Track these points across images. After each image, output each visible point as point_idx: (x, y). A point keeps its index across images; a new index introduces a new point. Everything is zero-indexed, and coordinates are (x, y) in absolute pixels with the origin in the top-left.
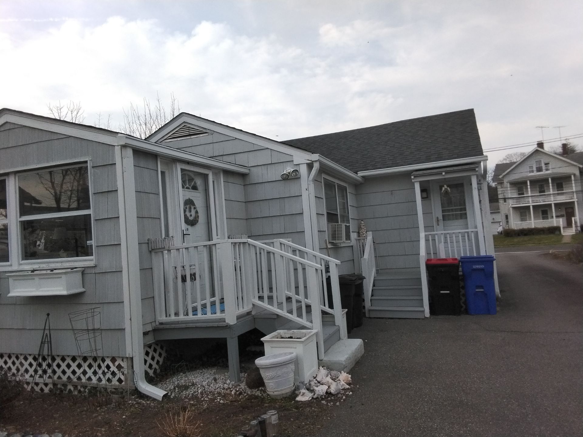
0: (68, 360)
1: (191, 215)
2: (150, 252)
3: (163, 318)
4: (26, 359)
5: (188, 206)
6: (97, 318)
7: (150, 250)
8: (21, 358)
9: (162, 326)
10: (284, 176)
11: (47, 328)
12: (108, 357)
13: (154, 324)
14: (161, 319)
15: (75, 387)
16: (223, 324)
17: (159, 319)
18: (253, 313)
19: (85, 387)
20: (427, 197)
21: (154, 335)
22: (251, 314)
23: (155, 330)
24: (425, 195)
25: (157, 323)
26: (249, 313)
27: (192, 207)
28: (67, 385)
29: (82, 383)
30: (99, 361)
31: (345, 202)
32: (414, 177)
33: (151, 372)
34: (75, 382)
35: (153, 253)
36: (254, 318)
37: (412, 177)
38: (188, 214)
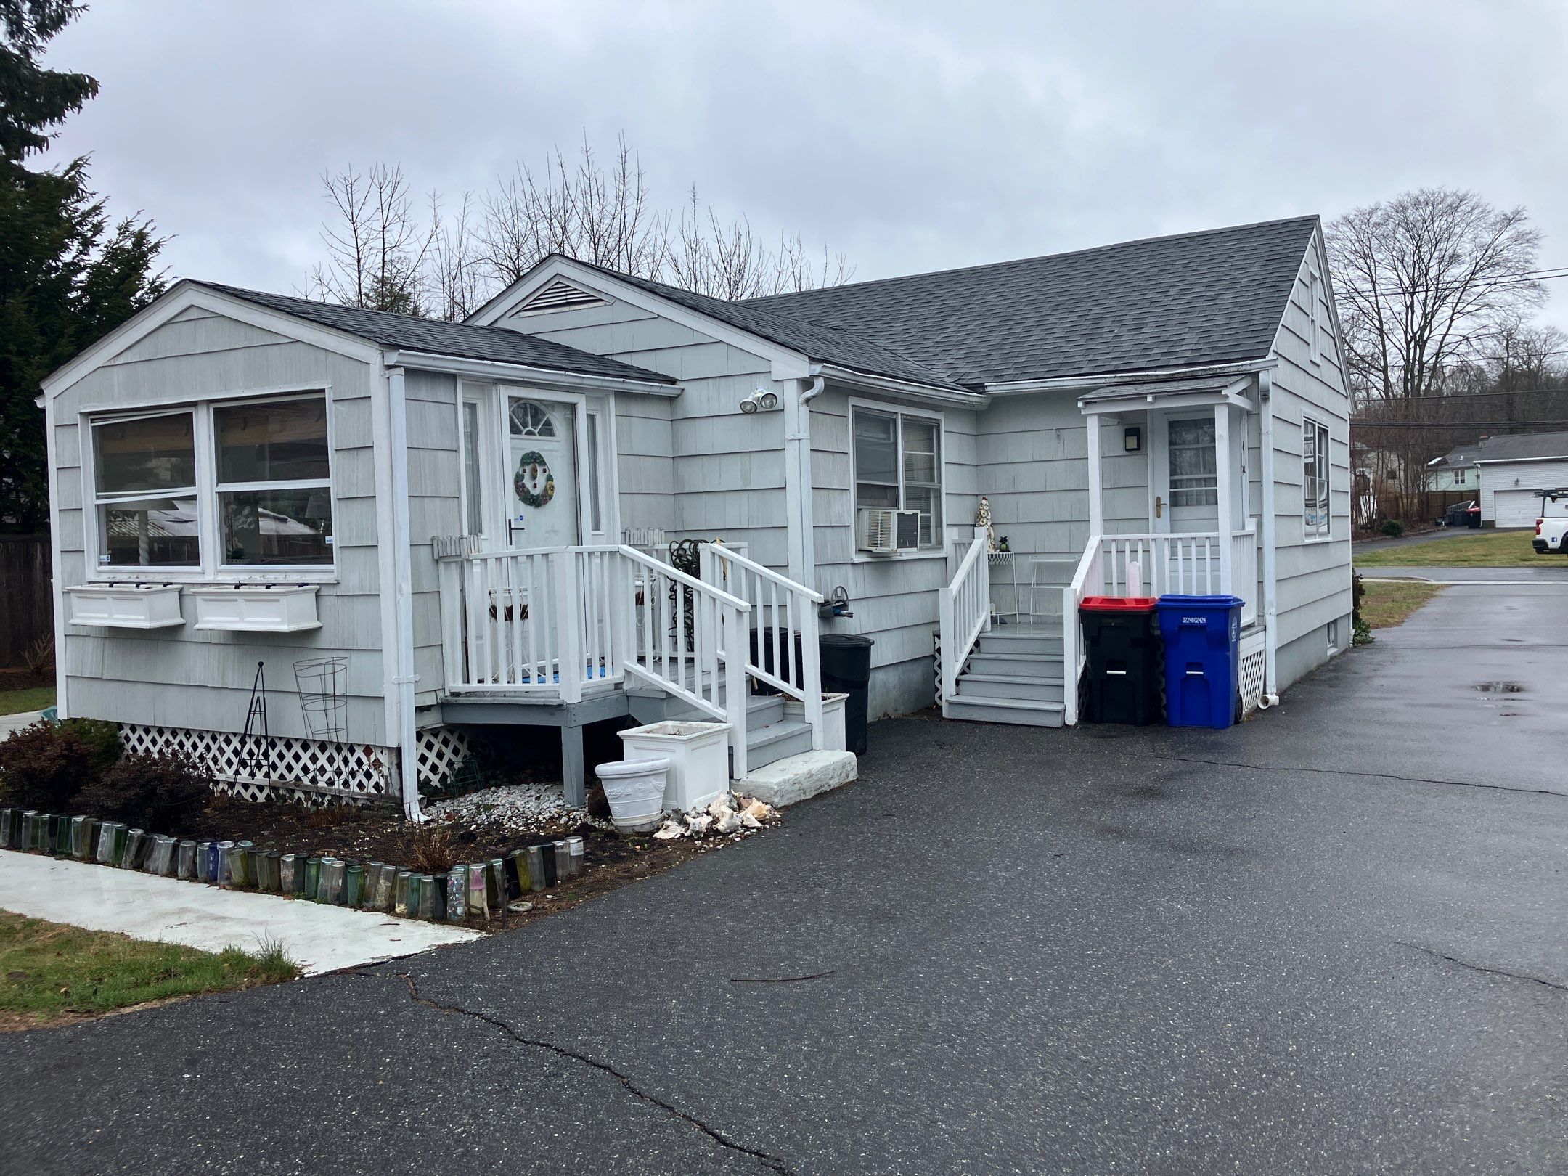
0: (297, 748)
1: (535, 486)
2: (437, 562)
3: (457, 684)
4: (228, 742)
5: (528, 468)
6: (340, 677)
7: (436, 557)
8: (221, 739)
9: (453, 699)
11: (259, 687)
12: (359, 745)
13: (441, 694)
14: (455, 685)
15: (307, 793)
16: (555, 702)
17: (452, 685)
18: (626, 686)
19: (323, 795)
21: (442, 713)
22: (621, 688)
23: (443, 706)
25: (448, 694)
26: (618, 687)
28: (293, 791)
29: (317, 787)
30: (345, 752)
33: (435, 780)
34: (307, 786)
35: (442, 566)
36: (627, 695)
38: (527, 481)
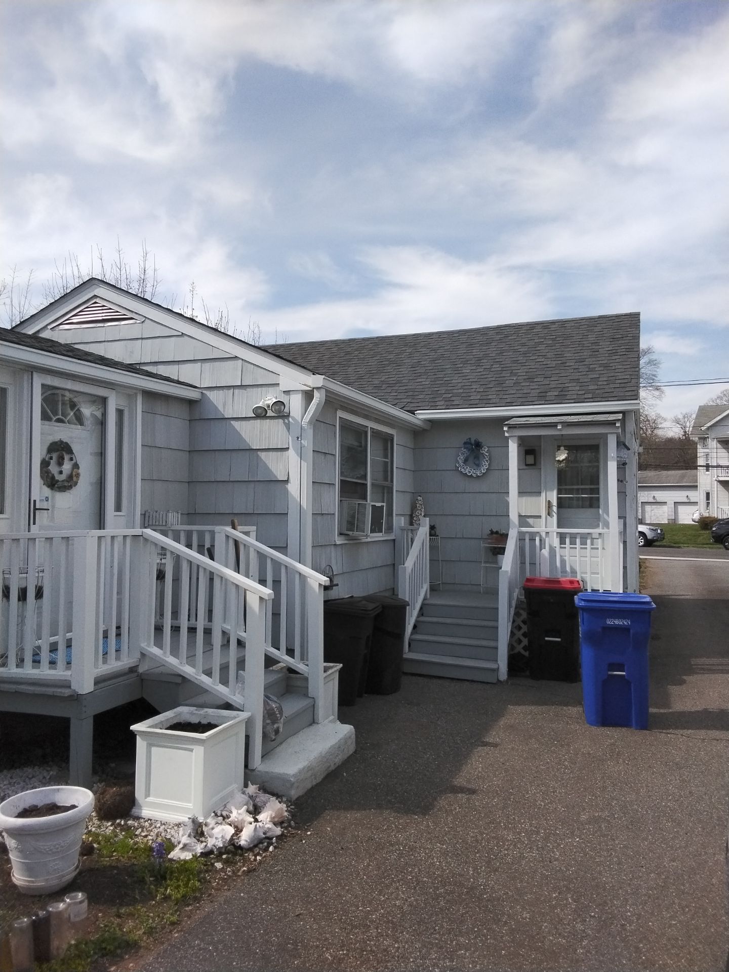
1: (61, 472)
5: (55, 456)
10: (260, 411)
16: (66, 692)
18: (141, 670)
20: (534, 464)
22: (136, 671)
24: (530, 459)
26: (132, 670)
27: (67, 457)
31: (388, 462)
32: (509, 428)
36: (142, 680)
37: (505, 429)
38: (53, 468)
